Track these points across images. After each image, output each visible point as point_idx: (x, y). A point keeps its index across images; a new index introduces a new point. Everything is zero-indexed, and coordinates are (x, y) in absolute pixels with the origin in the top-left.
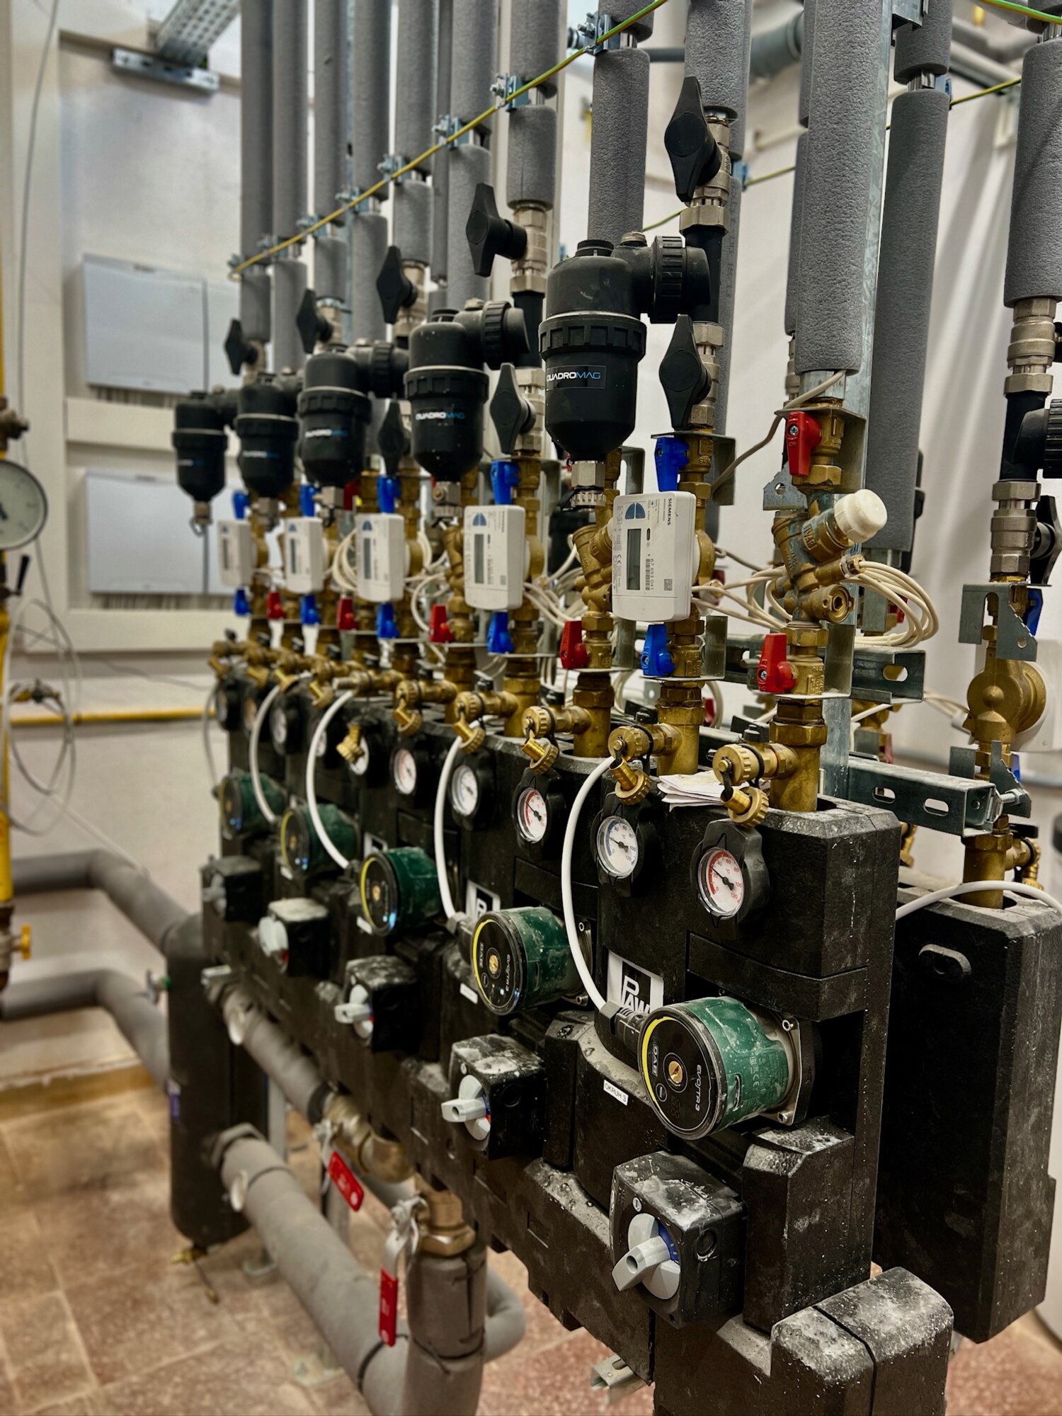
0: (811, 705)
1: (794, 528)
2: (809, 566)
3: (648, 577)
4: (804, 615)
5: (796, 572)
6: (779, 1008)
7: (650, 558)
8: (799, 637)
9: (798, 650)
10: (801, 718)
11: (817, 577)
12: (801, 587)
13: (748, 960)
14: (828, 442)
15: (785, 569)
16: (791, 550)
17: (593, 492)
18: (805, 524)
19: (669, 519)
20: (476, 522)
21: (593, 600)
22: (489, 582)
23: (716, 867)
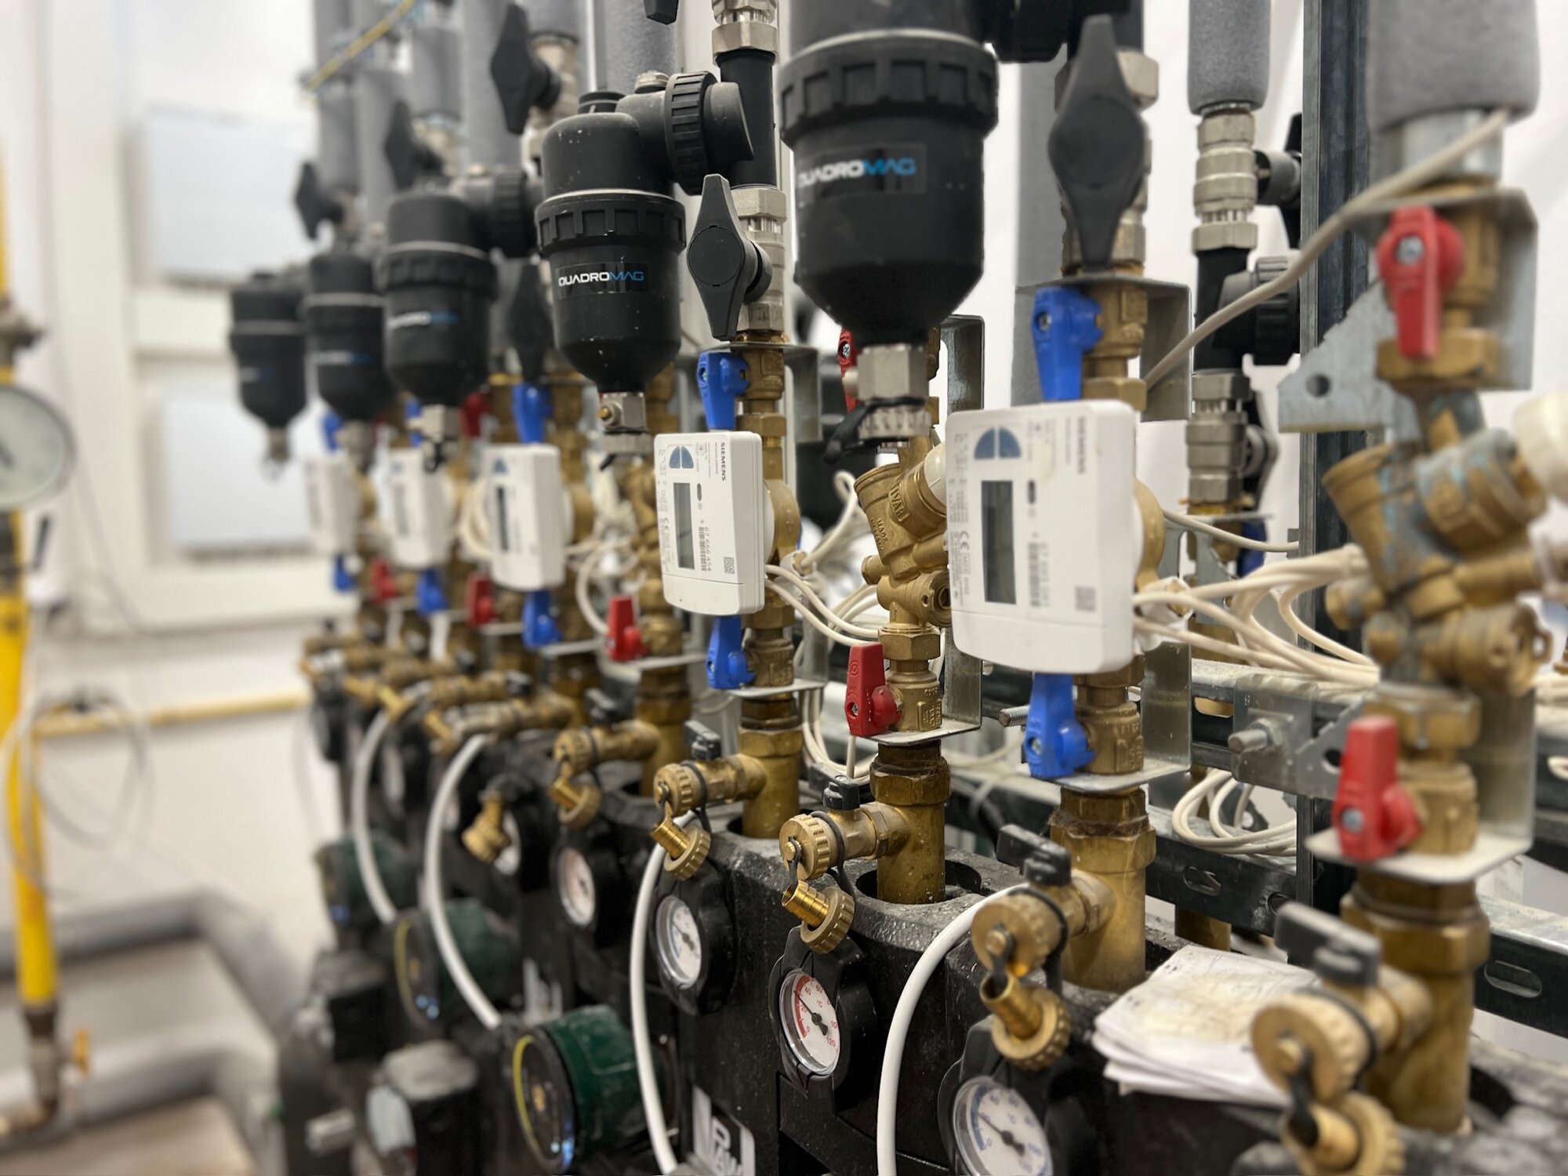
1: (1392, 478)
2: (1440, 562)
3: (1034, 581)
5: (1406, 574)
7: (1038, 540)
8: (1424, 726)
11: (1461, 588)
12: (1417, 611)
14: (1475, 276)
15: (1360, 562)
16: (1387, 524)
17: (904, 408)
18: (1425, 469)
19: (1082, 462)
20: (674, 461)
21: (901, 602)
22: (704, 567)
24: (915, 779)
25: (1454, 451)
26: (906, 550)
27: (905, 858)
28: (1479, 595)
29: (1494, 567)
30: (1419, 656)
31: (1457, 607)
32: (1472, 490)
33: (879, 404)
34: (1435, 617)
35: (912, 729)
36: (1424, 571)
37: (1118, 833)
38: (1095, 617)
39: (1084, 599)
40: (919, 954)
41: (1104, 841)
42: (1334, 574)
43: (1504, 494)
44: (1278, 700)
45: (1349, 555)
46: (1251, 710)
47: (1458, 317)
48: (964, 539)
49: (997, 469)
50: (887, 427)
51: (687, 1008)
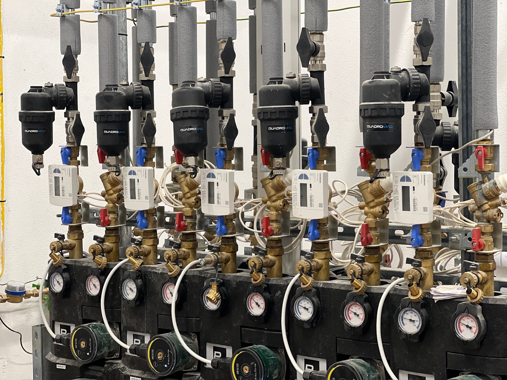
0: (490, 255)
1: (478, 187)
2: (486, 201)
3: (414, 206)
4: (485, 220)
5: (481, 204)
6: (492, 373)
7: (415, 198)
8: (485, 229)
9: (483, 234)
10: (487, 260)
11: (489, 206)
12: (483, 210)
13: (477, 357)
14: (490, 155)
15: (474, 202)
16: (478, 195)
17: (386, 171)
18: (483, 186)
19: (425, 183)
20: (301, 177)
21: (372, 213)
22: (311, 206)
23: (462, 321)
24: (376, 256)
25: (487, 183)
26: (373, 201)
27: (373, 276)
28: (492, 207)
29: (494, 202)
30: (484, 217)
31: (489, 209)
32: (491, 190)
33: (382, 170)
34: (486, 211)
35: (375, 244)
36: (484, 203)
37: (429, 259)
38: (427, 213)
39: (425, 209)
40: (382, 294)
41: (426, 260)
42: (469, 204)
43: (495, 190)
44: (458, 231)
45: (471, 201)
46: (452, 234)
47: (487, 162)
48: (397, 198)
49: (406, 184)
50: (384, 175)
51: (307, 326)
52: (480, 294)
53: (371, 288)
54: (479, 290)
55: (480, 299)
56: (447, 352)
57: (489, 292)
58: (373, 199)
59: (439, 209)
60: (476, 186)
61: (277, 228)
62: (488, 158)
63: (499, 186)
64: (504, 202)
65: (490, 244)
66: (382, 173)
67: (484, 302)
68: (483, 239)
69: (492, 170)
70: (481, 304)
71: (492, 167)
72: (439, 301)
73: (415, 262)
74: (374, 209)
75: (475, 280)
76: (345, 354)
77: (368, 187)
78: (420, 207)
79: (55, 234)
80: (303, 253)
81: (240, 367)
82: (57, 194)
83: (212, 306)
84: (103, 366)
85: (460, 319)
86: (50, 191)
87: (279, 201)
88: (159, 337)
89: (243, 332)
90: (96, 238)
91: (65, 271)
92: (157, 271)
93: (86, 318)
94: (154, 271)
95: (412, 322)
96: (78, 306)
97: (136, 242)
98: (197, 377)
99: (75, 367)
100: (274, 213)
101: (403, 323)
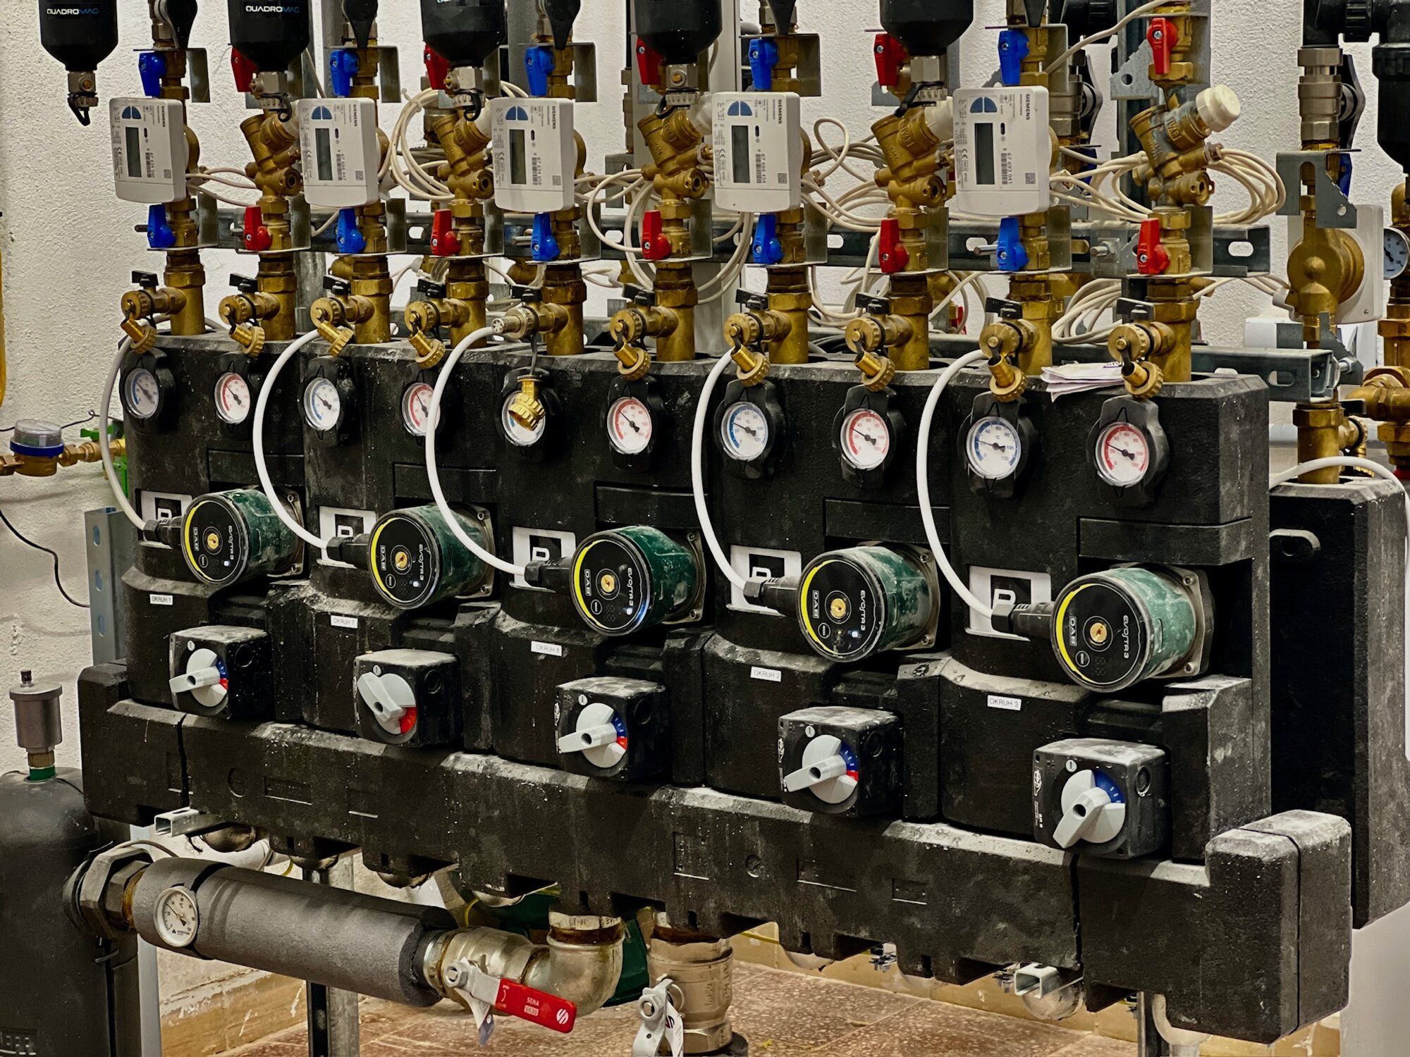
0: (1182, 283)
1: (1156, 121)
2: (1173, 154)
3: (1004, 171)
4: (1170, 200)
5: (1162, 161)
6: (1183, 561)
7: (1006, 152)
8: (1169, 221)
9: (1166, 233)
10: (1174, 295)
11: (1181, 165)
12: (1166, 175)
13: (1148, 525)
14: (1183, 41)
15: (1146, 158)
16: (1154, 140)
17: (936, 87)
18: (1167, 116)
19: (1028, 114)
20: (733, 110)
21: (905, 195)
22: (759, 181)
23: (1113, 442)
24: (917, 299)
25: (1177, 110)
26: (909, 164)
27: (910, 346)
28: (1187, 167)
29: (1192, 156)
30: (1167, 193)
31: (1180, 173)
32: (1184, 126)
33: (925, 85)
34: (1172, 177)
35: (914, 270)
36: (1167, 158)
38: (1036, 186)
39: (1030, 179)
40: (930, 388)
41: (1033, 303)
42: (1135, 163)
43: (1193, 126)
44: (1113, 232)
45: (1141, 155)
46: (1099, 239)
47: (1177, 57)
48: (964, 153)
49: (984, 118)
50: (930, 96)
51: (752, 474)
52: (1153, 375)
53: (905, 374)
54: (1151, 367)
55: (1154, 386)
56: (1079, 518)
57: (1180, 371)
58: (910, 159)
59: (1064, 178)
60: (1150, 117)
61: (680, 238)
62: (1179, 49)
63: (1203, 115)
64: (1215, 153)
65: (1181, 256)
66: (925, 92)
67: (1164, 395)
68: (1165, 247)
69: (1190, 77)
70: (1156, 399)
71: (1189, 71)
72: (1062, 398)
73: (1007, 307)
74: (912, 184)
75: (1143, 341)
76: (845, 536)
77: (897, 132)
78: (1017, 174)
79: (134, 273)
80: (742, 297)
81: (593, 579)
82: (134, 170)
83: (524, 436)
84: (263, 595)
85: (1109, 438)
86: (117, 164)
87: (683, 174)
88: (397, 515)
89: (600, 497)
90: (235, 280)
91: (161, 363)
92: (390, 358)
93: (219, 479)
94: (381, 356)
95: (999, 451)
96: (197, 451)
97: (335, 287)
98: (492, 612)
99: (195, 598)
100: (672, 202)
101: (978, 454)
